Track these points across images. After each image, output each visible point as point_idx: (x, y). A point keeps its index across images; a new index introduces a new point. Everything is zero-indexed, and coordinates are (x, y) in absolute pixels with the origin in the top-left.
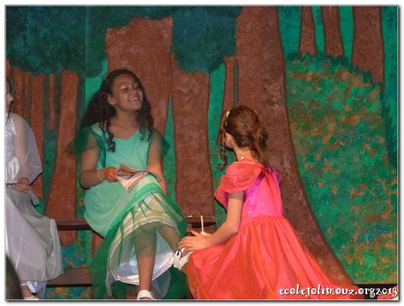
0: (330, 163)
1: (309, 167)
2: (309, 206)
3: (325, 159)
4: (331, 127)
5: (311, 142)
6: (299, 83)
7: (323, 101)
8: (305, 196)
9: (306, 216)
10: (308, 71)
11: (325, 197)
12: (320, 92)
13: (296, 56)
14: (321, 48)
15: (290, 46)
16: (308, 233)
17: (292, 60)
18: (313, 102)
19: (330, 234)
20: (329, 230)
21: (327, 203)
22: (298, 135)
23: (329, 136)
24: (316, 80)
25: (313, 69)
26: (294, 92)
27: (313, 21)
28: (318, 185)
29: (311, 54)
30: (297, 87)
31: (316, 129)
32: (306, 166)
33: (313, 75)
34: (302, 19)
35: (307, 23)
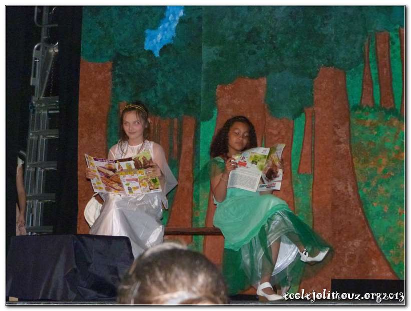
0: (383, 188)
1: (367, 190)
2: (366, 220)
3: (379, 186)
4: (384, 161)
5: (369, 172)
6: (360, 128)
7: (378, 141)
8: (363, 212)
9: (364, 227)
10: (367, 119)
11: (378, 214)
12: (376, 135)
13: (359, 107)
14: (378, 102)
15: (354, 100)
16: (365, 240)
17: (356, 110)
18: (370, 142)
19: (381, 241)
20: (381, 239)
21: (380, 218)
22: (358, 166)
23: (383, 168)
24: (374, 126)
25: (371, 118)
26: (356, 134)
27: (372, 81)
28: (373, 205)
29: (370, 106)
30: (359, 131)
31: (372, 163)
32: (365, 190)
33: (371, 122)
34: (364, 81)
35: (367, 83)
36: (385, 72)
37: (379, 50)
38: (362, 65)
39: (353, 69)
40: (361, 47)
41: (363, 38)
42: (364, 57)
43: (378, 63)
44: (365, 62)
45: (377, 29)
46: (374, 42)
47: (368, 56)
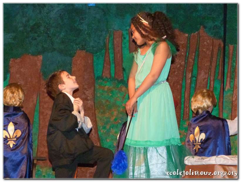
0: (113, 130)
1: (103, 131)
3: (111, 129)
4: (115, 113)
5: (105, 120)
6: (101, 91)
7: (112, 100)
8: (100, 145)
10: (106, 86)
12: (111, 96)
13: (101, 78)
14: (113, 75)
15: (98, 73)
17: (99, 80)
18: (107, 101)
22: (99, 115)
23: (114, 118)
24: (110, 90)
25: (108, 85)
26: (98, 95)
27: (110, 62)
28: (107, 141)
29: (108, 78)
30: (100, 93)
31: (108, 114)
32: (102, 131)
33: (108, 88)
34: (105, 61)
35: (107, 63)
36: (119, 56)
37: (115, 42)
38: (104, 51)
39: (98, 53)
40: (104, 40)
41: (106, 34)
42: (105, 46)
43: (114, 50)
44: (106, 49)
45: (115, 28)
46: (113, 37)
47: (108, 45)
